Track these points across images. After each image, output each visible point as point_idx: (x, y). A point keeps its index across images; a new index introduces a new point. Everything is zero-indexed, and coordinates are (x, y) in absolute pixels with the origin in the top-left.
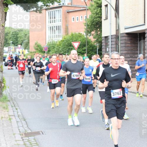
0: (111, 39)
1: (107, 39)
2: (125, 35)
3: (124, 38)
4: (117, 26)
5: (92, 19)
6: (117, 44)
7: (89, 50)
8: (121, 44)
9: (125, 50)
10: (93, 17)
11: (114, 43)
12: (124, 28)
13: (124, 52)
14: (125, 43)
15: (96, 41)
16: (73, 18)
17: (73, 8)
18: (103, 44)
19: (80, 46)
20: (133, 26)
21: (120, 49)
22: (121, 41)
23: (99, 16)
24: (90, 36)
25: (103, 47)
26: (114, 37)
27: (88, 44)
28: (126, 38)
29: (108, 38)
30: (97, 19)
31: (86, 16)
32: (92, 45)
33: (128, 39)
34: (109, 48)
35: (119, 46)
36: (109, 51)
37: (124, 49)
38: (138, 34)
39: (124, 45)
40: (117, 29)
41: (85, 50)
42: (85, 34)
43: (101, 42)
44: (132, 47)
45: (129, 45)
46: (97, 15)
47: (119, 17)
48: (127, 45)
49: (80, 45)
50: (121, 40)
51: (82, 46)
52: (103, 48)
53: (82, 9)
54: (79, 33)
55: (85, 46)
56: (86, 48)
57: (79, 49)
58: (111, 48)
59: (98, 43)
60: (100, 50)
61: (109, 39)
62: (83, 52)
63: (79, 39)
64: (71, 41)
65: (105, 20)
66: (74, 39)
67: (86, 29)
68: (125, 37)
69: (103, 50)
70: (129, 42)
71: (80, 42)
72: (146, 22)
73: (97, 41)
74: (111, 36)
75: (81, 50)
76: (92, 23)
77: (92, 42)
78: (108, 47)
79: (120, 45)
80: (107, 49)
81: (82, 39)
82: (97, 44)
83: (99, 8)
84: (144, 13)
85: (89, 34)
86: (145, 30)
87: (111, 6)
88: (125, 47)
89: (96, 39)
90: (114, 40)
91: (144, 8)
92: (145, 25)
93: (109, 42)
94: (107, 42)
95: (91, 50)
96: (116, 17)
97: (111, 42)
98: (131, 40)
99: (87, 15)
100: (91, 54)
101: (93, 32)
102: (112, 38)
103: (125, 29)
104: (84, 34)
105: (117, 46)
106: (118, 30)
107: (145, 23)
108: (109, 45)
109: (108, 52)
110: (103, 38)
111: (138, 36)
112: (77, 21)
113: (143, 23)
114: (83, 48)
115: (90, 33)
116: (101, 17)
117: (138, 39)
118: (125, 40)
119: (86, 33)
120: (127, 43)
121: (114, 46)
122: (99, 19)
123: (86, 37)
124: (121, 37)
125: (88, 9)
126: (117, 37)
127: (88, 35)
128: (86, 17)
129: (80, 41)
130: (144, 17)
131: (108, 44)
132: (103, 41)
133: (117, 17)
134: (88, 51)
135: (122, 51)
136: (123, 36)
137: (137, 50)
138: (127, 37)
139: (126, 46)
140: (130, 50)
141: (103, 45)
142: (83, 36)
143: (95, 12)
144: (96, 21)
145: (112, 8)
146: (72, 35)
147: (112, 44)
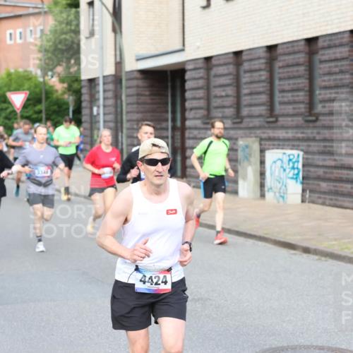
0: (104, 84)
1: (93, 84)
2: (138, 75)
3: (135, 83)
4: (118, 53)
5: (57, 36)
6: (117, 96)
7: (50, 113)
8: (127, 96)
9: (138, 113)
10: (58, 32)
11: (110, 94)
12: (134, 58)
13: (135, 116)
14: (138, 95)
15: (66, 88)
16: (11, 34)
17: (9, 9)
18: (85, 97)
19: (29, 102)
20: (157, 53)
21: (126, 108)
22: (128, 90)
23: (73, 28)
24: (52, 77)
25: (84, 104)
26: (110, 79)
27: (47, 98)
28: (140, 83)
29: (97, 82)
30: (69, 35)
31: (42, 27)
32: (58, 99)
33: (145, 84)
34: (98, 107)
35: (121, 101)
36: (98, 114)
37: (135, 110)
38: (169, 73)
39: (134, 99)
40: (118, 60)
41: (40, 112)
42: (39, 72)
43: (78, 93)
44: (155, 104)
45: (147, 99)
46: (69, 27)
47: (121, 32)
48: (143, 99)
49: (28, 100)
50: (128, 88)
51: (32, 101)
52: (85, 108)
53: (31, 11)
54: (26, 71)
55: (39, 101)
56: (42, 107)
57: (26, 110)
58: (104, 106)
59: (72, 95)
60: (78, 111)
61: (98, 84)
62: (35, 116)
63: (26, 86)
64: (5, 89)
65: (87, 38)
66: (14, 86)
67: (41, 60)
68: (137, 79)
69: (85, 112)
70: (147, 93)
71: (28, 92)
72: (186, 43)
73: (69, 89)
74: (104, 77)
75: (30, 112)
76: (56, 46)
77: (57, 91)
78: (97, 104)
79: (126, 100)
80: (95, 109)
81: (32, 84)
82: (68, 98)
83: (73, 10)
84: (181, 22)
85: (50, 73)
86: (184, 63)
87: (103, 4)
88: (138, 103)
89: (65, 85)
90: (111, 87)
91: (181, 11)
92: (183, 50)
93: (98, 92)
94: (93, 92)
95: (54, 112)
96: (114, 30)
97: (105, 91)
98: (151, 86)
99: (44, 25)
100: (56, 120)
101: (59, 69)
102: (106, 81)
103: (138, 60)
104: (36, 74)
105: (119, 102)
106: (119, 64)
107: (184, 45)
108: (98, 99)
109: (95, 116)
110: (83, 83)
111: (169, 78)
112: (19, 41)
113: (179, 47)
114: (35, 106)
115: (51, 70)
116: (77, 32)
117: (169, 84)
118: (138, 87)
119: (41, 70)
120: (142, 95)
121: (111, 102)
122: (73, 35)
123: (41, 80)
124: (127, 80)
125: (46, 12)
126: (117, 79)
127: (48, 76)
128: (42, 31)
129: (28, 89)
130: (181, 30)
131: (97, 97)
132: (84, 91)
133: (118, 31)
134: (47, 114)
135: (129, 115)
136: (132, 76)
137: (167, 112)
138: (142, 79)
139: (140, 101)
140: (149, 112)
141: (85, 100)
142: (36, 77)
143: (62, 19)
144: (66, 40)
145: (104, 8)
146: (9, 75)
147: (106, 96)
